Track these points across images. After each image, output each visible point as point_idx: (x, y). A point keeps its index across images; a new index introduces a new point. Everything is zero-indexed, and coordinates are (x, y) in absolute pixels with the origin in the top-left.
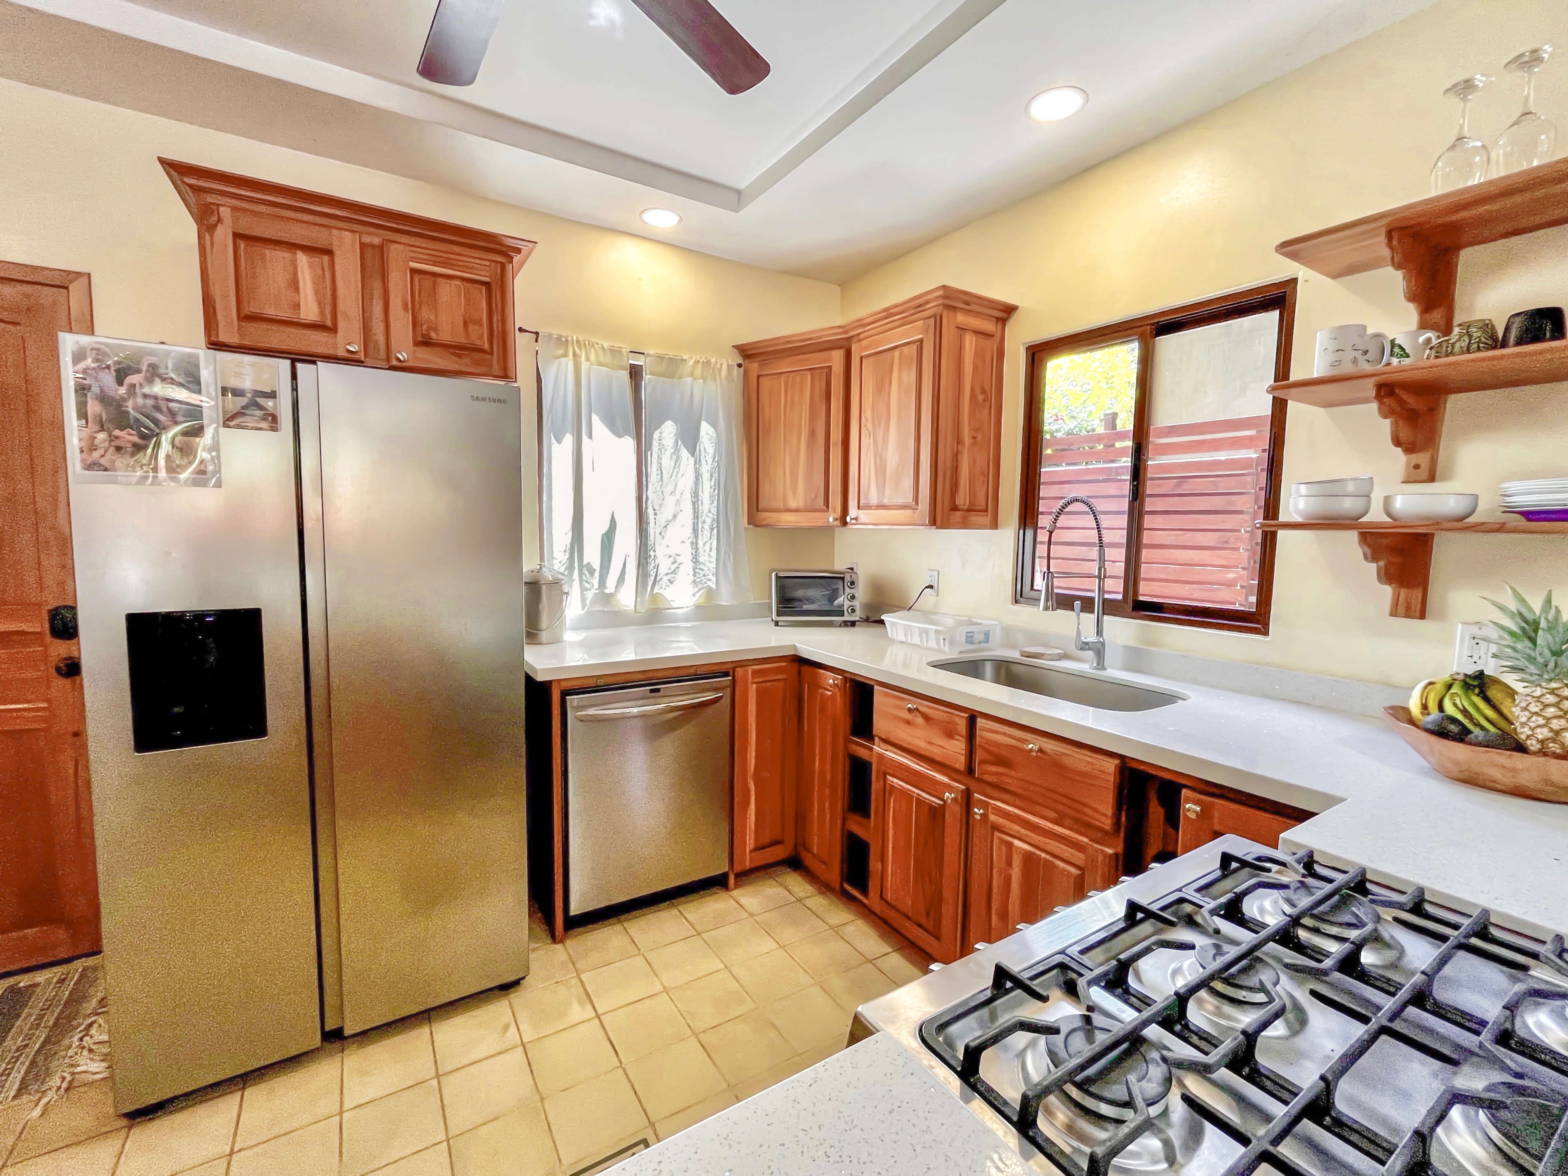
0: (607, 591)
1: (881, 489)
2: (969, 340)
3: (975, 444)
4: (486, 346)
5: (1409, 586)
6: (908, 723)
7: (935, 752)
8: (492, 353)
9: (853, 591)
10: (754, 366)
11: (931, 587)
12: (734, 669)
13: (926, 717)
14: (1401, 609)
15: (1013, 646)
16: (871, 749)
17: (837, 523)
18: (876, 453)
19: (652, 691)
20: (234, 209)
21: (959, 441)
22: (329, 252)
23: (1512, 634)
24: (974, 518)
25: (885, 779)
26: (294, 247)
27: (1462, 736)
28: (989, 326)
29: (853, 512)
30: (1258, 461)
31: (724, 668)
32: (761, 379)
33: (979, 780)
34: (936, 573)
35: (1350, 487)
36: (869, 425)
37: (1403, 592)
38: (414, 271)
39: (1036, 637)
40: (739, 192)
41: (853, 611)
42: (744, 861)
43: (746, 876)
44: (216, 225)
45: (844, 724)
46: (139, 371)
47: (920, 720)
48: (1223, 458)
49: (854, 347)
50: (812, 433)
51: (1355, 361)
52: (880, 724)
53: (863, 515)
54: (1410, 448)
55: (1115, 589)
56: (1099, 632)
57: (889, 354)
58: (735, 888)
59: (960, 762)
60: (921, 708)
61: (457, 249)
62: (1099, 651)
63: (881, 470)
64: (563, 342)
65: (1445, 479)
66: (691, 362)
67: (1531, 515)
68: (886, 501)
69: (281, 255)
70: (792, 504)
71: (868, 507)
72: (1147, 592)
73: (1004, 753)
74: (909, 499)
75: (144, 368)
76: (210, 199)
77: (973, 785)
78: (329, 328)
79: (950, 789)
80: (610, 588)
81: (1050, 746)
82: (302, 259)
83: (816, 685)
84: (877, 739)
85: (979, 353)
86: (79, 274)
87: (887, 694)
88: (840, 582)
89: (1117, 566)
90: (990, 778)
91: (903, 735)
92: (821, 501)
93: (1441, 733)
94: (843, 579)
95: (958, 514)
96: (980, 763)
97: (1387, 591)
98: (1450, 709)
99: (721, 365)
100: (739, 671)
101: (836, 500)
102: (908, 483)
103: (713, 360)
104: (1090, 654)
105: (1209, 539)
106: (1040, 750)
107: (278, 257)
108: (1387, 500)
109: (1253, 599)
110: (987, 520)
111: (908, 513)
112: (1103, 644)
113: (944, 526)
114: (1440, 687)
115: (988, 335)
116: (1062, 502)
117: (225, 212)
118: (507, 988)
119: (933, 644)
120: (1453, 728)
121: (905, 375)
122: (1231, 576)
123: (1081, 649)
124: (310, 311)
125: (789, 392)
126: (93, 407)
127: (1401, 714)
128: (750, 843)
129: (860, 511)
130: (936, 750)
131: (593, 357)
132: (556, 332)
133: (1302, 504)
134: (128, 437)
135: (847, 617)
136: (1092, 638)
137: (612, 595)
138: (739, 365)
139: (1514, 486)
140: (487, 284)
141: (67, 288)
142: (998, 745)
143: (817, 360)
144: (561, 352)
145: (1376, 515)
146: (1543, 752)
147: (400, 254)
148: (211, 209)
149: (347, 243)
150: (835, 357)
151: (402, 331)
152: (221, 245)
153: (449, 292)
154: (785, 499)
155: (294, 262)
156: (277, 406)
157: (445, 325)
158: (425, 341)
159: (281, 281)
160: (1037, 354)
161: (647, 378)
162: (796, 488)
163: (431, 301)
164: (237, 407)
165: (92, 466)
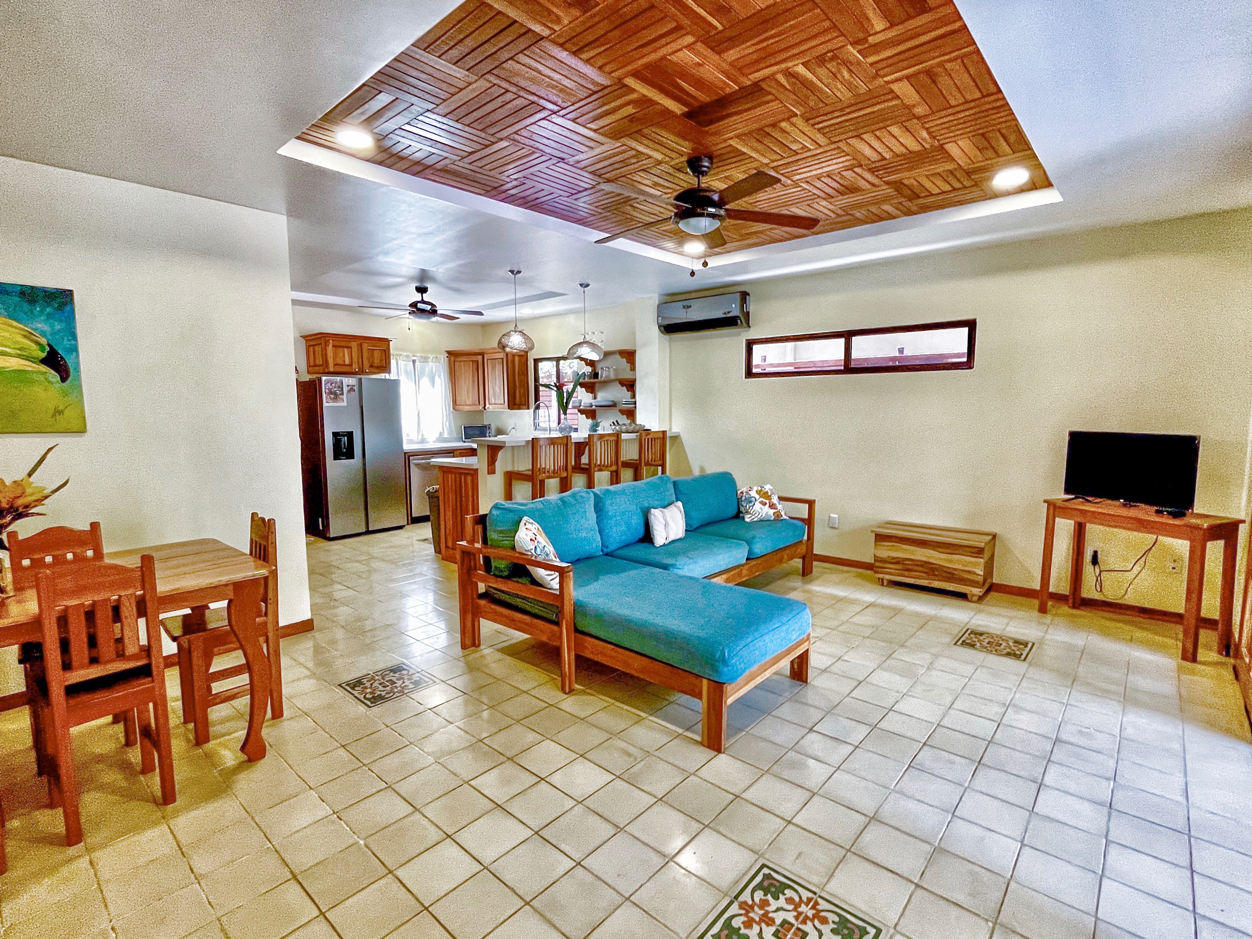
1: (495, 400)
3: (520, 386)
4: (385, 367)
5: (594, 419)
9: (489, 430)
10: (453, 358)
11: (513, 428)
12: (454, 451)
17: (482, 409)
19: (432, 457)
21: (515, 385)
22: (351, 347)
24: (522, 407)
26: (343, 347)
29: (487, 406)
31: (451, 451)
32: (455, 363)
34: (514, 424)
36: (491, 380)
44: (329, 345)
46: (334, 383)
49: (485, 356)
50: (473, 381)
53: (490, 407)
54: (591, 393)
57: (494, 360)
61: (377, 342)
63: (494, 393)
66: (432, 357)
68: (497, 402)
69: (342, 349)
70: (468, 403)
71: (491, 404)
74: (503, 402)
75: (334, 381)
78: (351, 365)
82: (346, 350)
85: (520, 361)
88: (485, 428)
92: (477, 402)
94: (486, 426)
95: (517, 405)
100: (456, 453)
101: (482, 402)
102: (502, 397)
103: (439, 356)
107: (341, 349)
110: (525, 407)
111: (502, 406)
113: (513, 409)
115: (524, 357)
117: (331, 341)
121: (498, 367)
124: (347, 363)
125: (465, 367)
126: (327, 391)
129: (489, 405)
131: (401, 359)
134: (332, 396)
140: (385, 350)
143: (474, 358)
147: (365, 346)
148: (328, 341)
149: (354, 345)
150: (480, 358)
151: (366, 364)
152: (330, 349)
153: (377, 354)
154: (465, 402)
155: (344, 351)
156: (356, 388)
157: (376, 361)
158: (371, 366)
159: (341, 355)
160: (536, 361)
161: (417, 364)
162: (468, 397)
163: (373, 356)
164: (349, 389)
165: (327, 402)
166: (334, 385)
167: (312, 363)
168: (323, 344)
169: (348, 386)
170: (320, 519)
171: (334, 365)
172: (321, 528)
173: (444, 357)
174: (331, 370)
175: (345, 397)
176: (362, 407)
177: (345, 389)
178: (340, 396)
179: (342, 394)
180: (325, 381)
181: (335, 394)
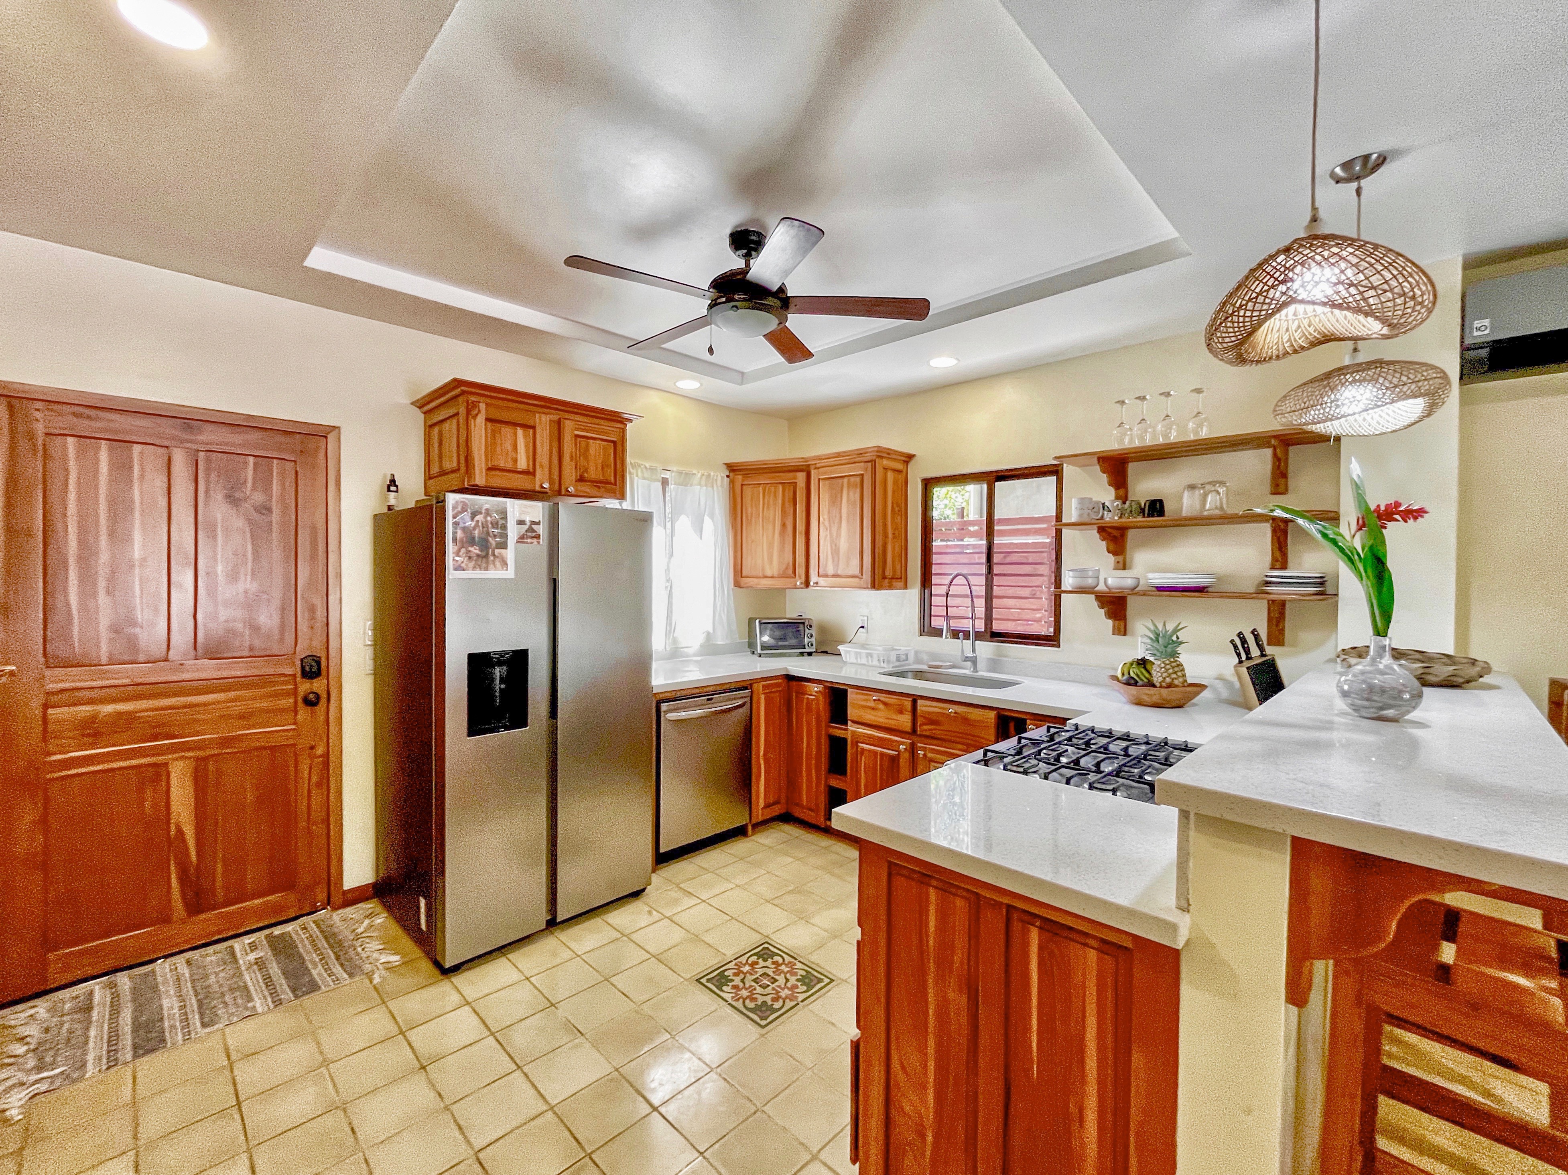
1: (836, 565)
2: (890, 475)
3: (894, 538)
4: (613, 481)
5: (1120, 620)
6: (873, 709)
7: (892, 724)
8: (615, 484)
9: (810, 631)
10: (739, 478)
11: (863, 627)
12: (751, 685)
13: (885, 704)
14: (1116, 632)
15: (922, 663)
16: (846, 730)
17: (803, 586)
18: (832, 542)
19: (708, 700)
20: (487, 404)
21: (886, 536)
22: (531, 427)
23: (1151, 639)
24: (895, 583)
25: (857, 746)
26: (515, 425)
27: (1136, 684)
28: (900, 466)
29: (814, 578)
30: (1050, 543)
31: (744, 684)
32: (744, 487)
33: (921, 736)
34: (866, 618)
35: (1090, 574)
36: (827, 523)
37: (1117, 622)
38: (577, 436)
39: (934, 656)
40: (743, 374)
41: (812, 645)
42: (757, 815)
43: (761, 825)
44: (477, 415)
45: (825, 715)
46: (481, 513)
47: (881, 706)
48: (1030, 541)
49: (813, 472)
50: (784, 525)
51: (1089, 514)
52: (852, 713)
53: (822, 581)
54: (1115, 553)
55: (980, 626)
56: (974, 651)
57: (840, 481)
58: (753, 835)
59: (908, 726)
60: (882, 699)
61: (597, 421)
62: (974, 661)
63: (836, 552)
65: (1130, 568)
66: (699, 475)
67: (1160, 589)
68: (839, 572)
69: (509, 430)
70: (768, 573)
71: (826, 576)
72: (997, 627)
73: (934, 718)
74: (857, 571)
75: (483, 511)
76: (473, 398)
77: (915, 739)
78: (530, 473)
79: (902, 743)
81: (961, 709)
82: (520, 432)
83: (802, 692)
84: (849, 722)
85: (895, 482)
86: (335, 428)
87: (857, 694)
88: (801, 626)
89: (981, 611)
90: (928, 733)
91: (869, 717)
92: (790, 571)
93: (1128, 684)
94: (803, 623)
95: (886, 581)
96: (921, 725)
97: (1110, 622)
98: (1132, 674)
99: (717, 476)
100: (755, 686)
101: (801, 571)
102: (856, 561)
103: (712, 474)
104: (969, 664)
105: (1026, 592)
106: (956, 713)
107: (506, 430)
108: (1106, 580)
109: (1052, 630)
110: (901, 584)
111: (857, 580)
112: (976, 657)
113: (880, 588)
114: (1128, 665)
115: (900, 472)
116: (951, 577)
117: (482, 406)
118: (636, 894)
119: (876, 663)
120: (1132, 682)
121: (851, 493)
122: (1038, 615)
123: (965, 661)
124: (522, 463)
125: (767, 497)
126: (460, 534)
127: (1115, 678)
128: (762, 804)
129: (821, 579)
130: (893, 722)
131: (640, 474)
133: (1071, 581)
135: (807, 650)
136: (970, 654)
138: (728, 476)
139: (1150, 575)
140: (614, 443)
141: (326, 437)
142: (929, 713)
143: (787, 477)
145: (1101, 587)
146: (1161, 687)
147: (569, 426)
148: (475, 405)
149: (543, 421)
150: (801, 477)
151: (570, 474)
152: (479, 426)
153: (595, 448)
154: (763, 569)
155: (515, 434)
156: (541, 530)
157: (592, 469)
158: (581, 479)
159: (508, 446)
160: (928, 484)
161: (671, 487)
162: (771, 562)
163: (585, 454)
164: (523, 531)
165: (458, 568)
166: (479, 518)
167: (435, 470)
168: (462, 417)
169: (521, 523)
170: (422, 902)
171: (489, 469)
172: (423, 927)
173: (720, 476)
174: (480, 480)
175: (510, 554)
176: (554, 583)
177: (513, 532)
178: (497, 551)
179: (503, 546)
180: (454, 508)
181: (484, 544)
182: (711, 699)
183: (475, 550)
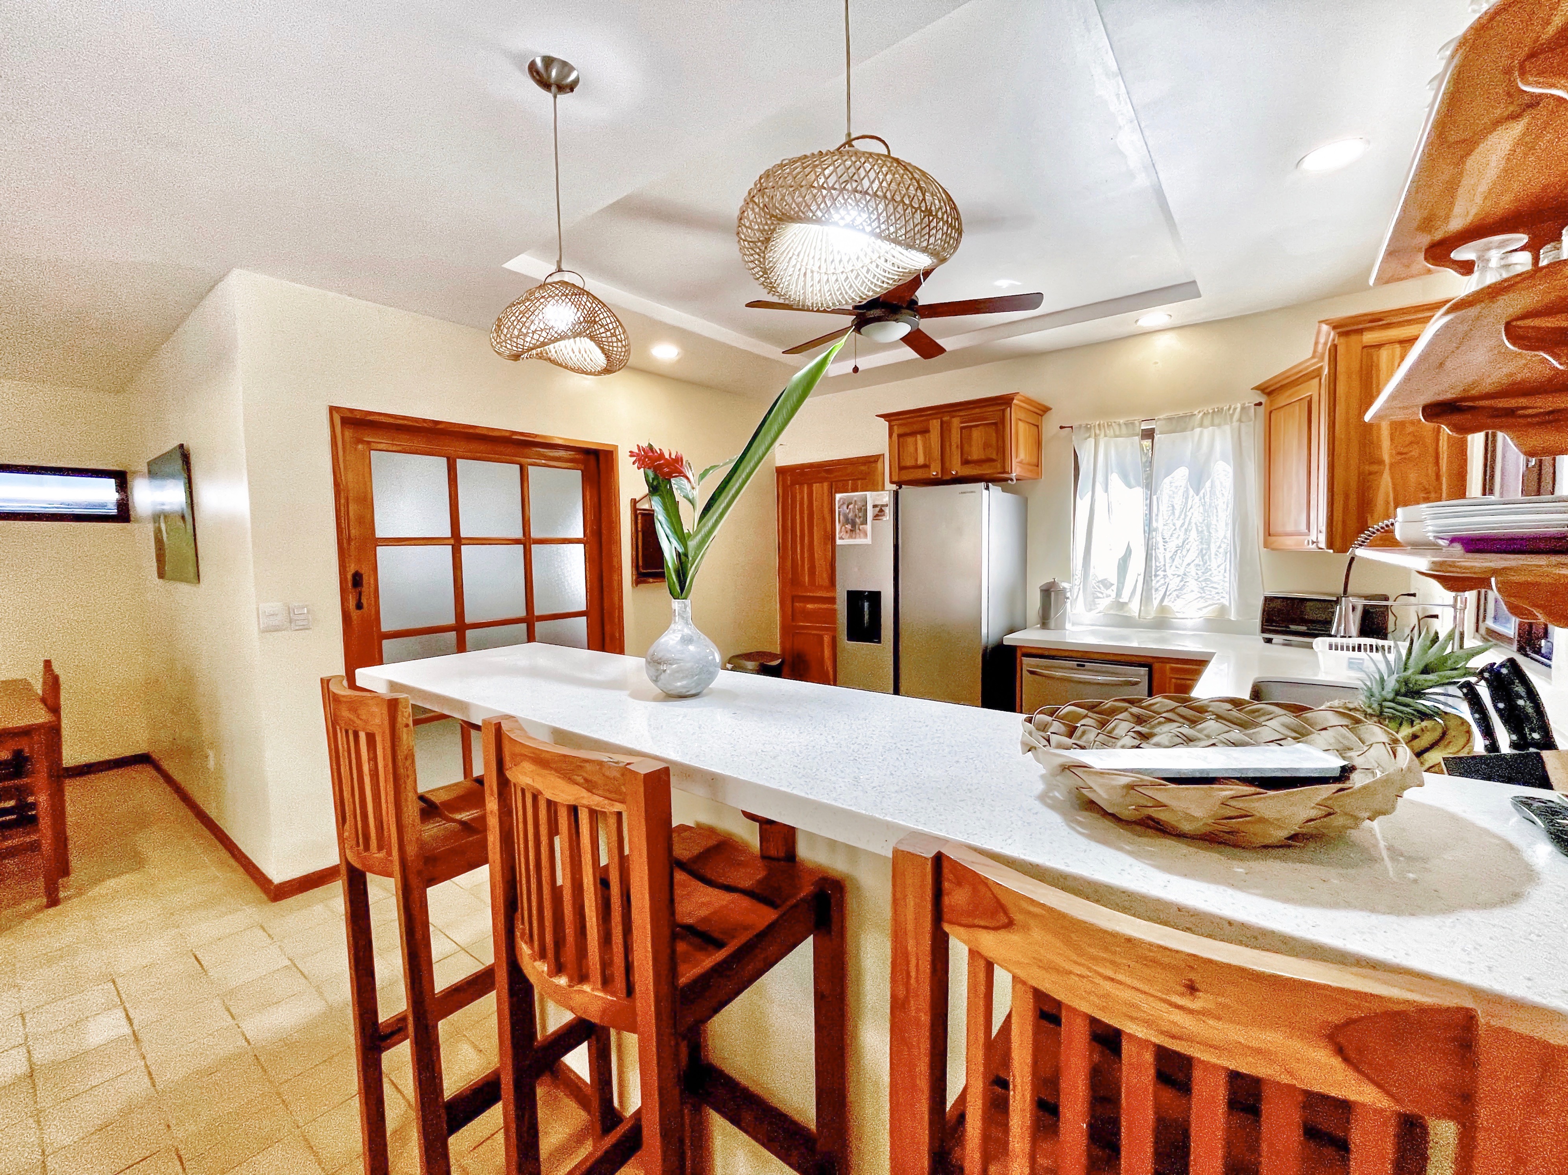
0: (1121, 600)
8: (997, 460)
10: (1272, 402)
12: (1151, 663)
22: (929, 431)
26: (918, 433)
38: (964, 428)
40: (1195, 283)
44: (893, 434)
46: (854, 503)
50: (1300, 460)
61: (982, 409)
64: (1088, 428)
69: (913, 438)
70: (1289, 529)
76: (892, 423)
78: (927, 465)
80: (1124, 598)
82: (919, 437)
86: (880, 455)
99: (1235, 409)
100: (1157, 666)
107: (911, 439)
117: (895, 427)
124: (921, 461)
126: (842, 518)
132: (1084, 423)
137: (1126, 603)
138: (1261, 404)
140: (995, 424)
141: (877, 462)
143: (1304, 390)
144: (1088, 435)
147: (956, 423)
148: (892, 427)
151: (956, 460)
153: (977, 433)
154: (1284, 524)
155: (918, 440)
156: (888, 510)
157: (975, 451)
158: (966, 462)
159: (912, 448)
162: (1289, 512)
163: (969, 441)
164: (876, 513)
165: (841, 538)
166: (853, 506)
169: (875, 506)
171: (901, 469)
174: (895, 478)
175: (868, 528)
176: (896, 547)
177: (870, 513)
178: (861, 527)
179: (865, 522)
180: (839, 501)
181: (854, 524)
182: (1084, 666)
183: (849, 527)
